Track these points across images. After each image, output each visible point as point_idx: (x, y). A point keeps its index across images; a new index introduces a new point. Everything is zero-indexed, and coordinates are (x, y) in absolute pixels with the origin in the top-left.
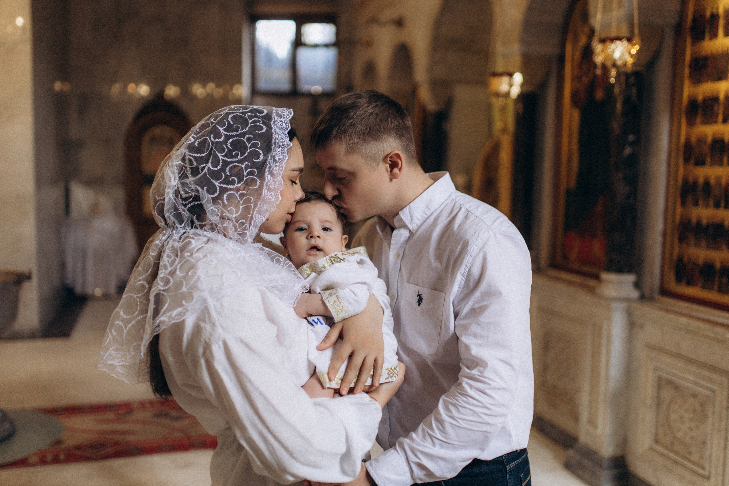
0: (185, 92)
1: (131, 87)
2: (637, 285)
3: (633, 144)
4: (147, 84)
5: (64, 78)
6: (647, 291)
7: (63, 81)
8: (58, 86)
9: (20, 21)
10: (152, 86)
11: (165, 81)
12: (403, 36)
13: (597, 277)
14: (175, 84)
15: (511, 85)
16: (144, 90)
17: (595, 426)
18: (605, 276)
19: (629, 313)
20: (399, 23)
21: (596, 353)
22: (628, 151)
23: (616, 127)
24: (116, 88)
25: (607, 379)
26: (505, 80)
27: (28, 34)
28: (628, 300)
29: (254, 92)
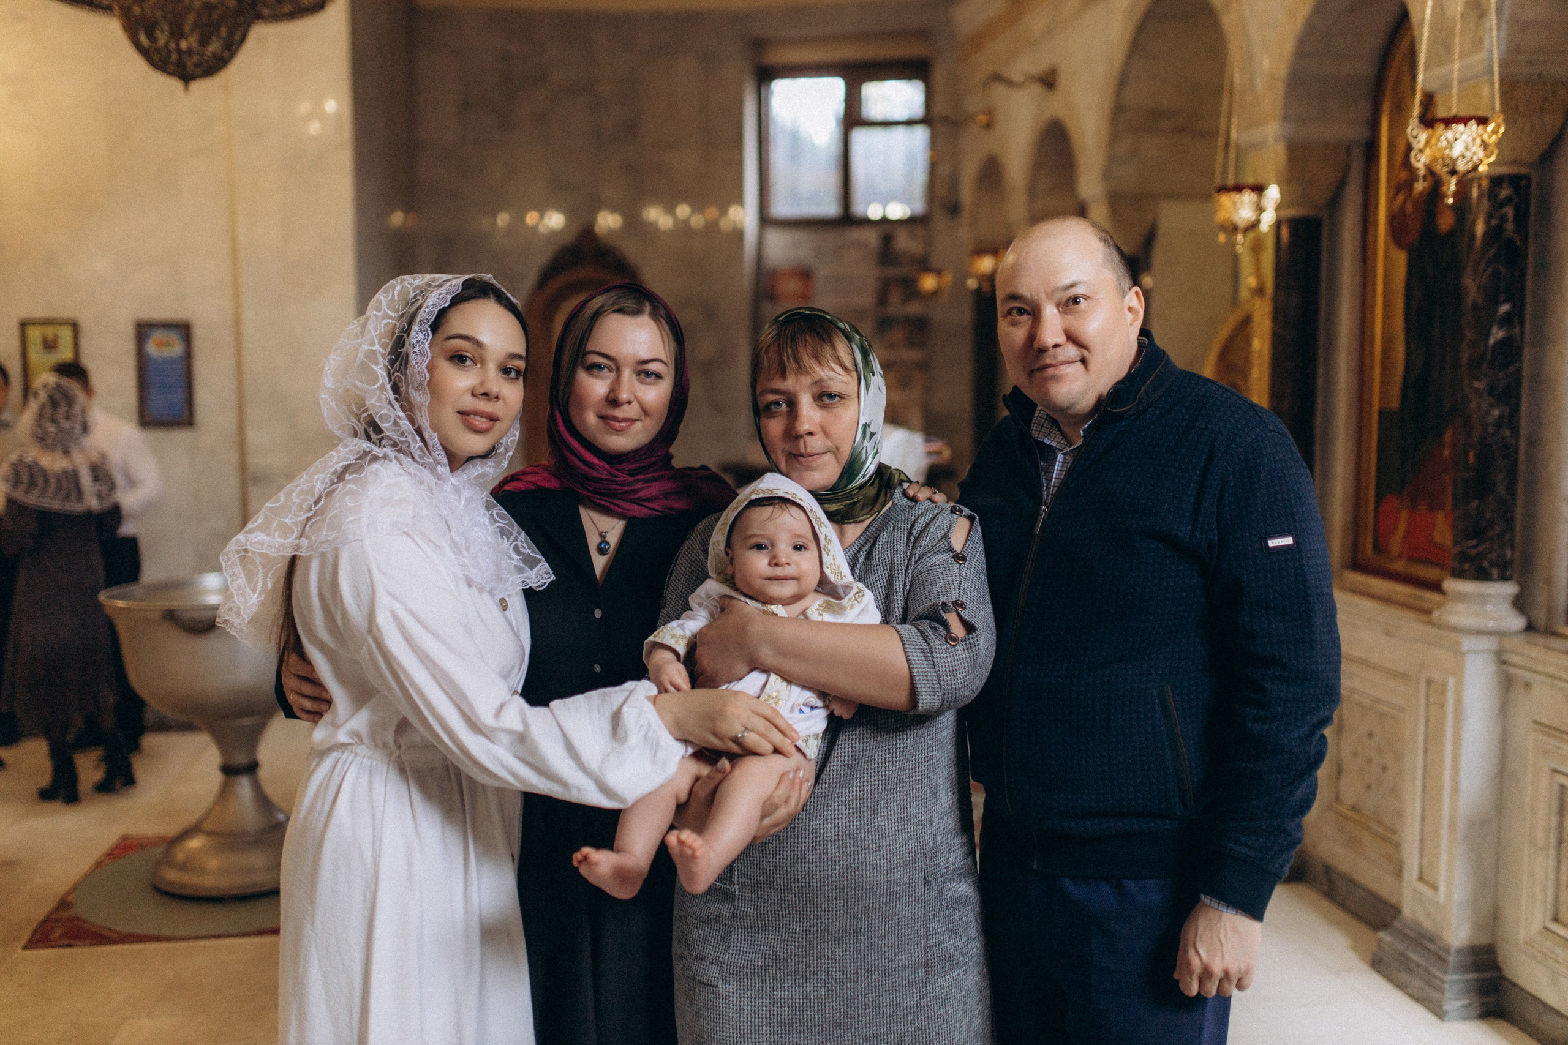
0: (634, 224)
1: (531, 218)
2: (1520, 604)
3: (1507, 321)
4: (560, 209)
5: (410, 206)
6: (1540, 617)
7: (406, 212)
8: (397, 218)
9: (331, 106)
10: (571, 214)
11: (596, 205)
12: (1055, 107)
13: (1436, 587)
14: (614, 209)
15: (1260, 209)
16: (555, 220)
17: (1434, 887)
18: (1452, 585)
19: (1501, 660)
20: (1049, 81)
21: (1433, 739)
22: (1497, 334)
23: (1472, 286)
24: (503, 219)
25: (1455, 791)
26: (1248, 198)
27: (346, 134)
28: (1499, 634)
29: (765, 220)
